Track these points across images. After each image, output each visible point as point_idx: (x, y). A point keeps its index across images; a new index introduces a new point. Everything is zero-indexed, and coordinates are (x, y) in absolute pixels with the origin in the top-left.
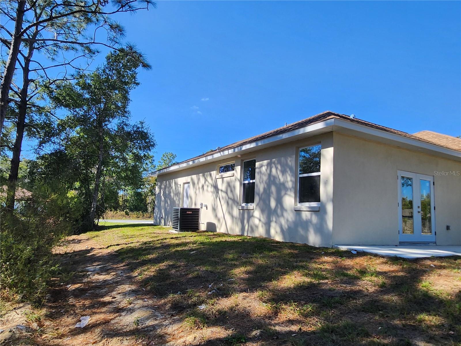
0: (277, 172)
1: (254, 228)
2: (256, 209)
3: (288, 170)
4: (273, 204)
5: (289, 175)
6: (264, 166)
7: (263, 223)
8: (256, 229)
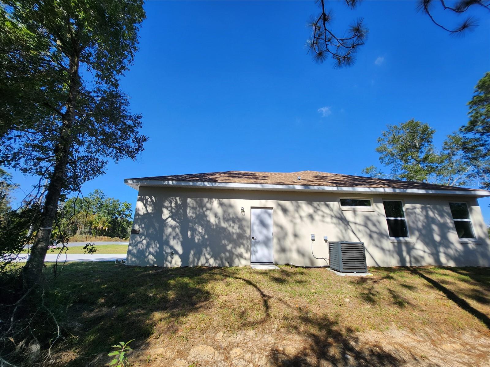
0: (435, 215)
1: (419, 259)
2: (417, 242)
3: (445, 214)
4: (437, 238)
5: (448, 218)
6: (418, 208)
7: (429, 254)
8: (423, 259)
